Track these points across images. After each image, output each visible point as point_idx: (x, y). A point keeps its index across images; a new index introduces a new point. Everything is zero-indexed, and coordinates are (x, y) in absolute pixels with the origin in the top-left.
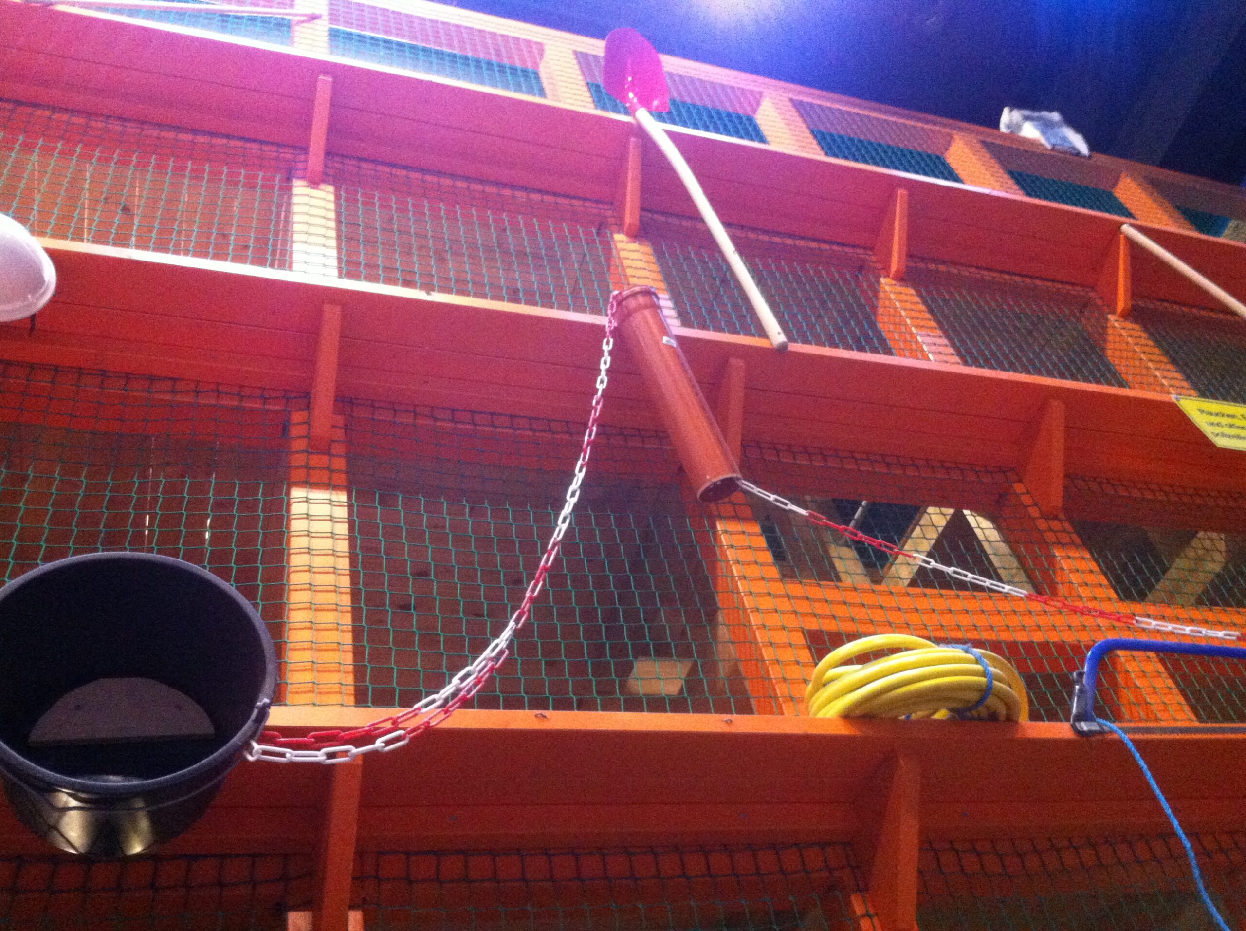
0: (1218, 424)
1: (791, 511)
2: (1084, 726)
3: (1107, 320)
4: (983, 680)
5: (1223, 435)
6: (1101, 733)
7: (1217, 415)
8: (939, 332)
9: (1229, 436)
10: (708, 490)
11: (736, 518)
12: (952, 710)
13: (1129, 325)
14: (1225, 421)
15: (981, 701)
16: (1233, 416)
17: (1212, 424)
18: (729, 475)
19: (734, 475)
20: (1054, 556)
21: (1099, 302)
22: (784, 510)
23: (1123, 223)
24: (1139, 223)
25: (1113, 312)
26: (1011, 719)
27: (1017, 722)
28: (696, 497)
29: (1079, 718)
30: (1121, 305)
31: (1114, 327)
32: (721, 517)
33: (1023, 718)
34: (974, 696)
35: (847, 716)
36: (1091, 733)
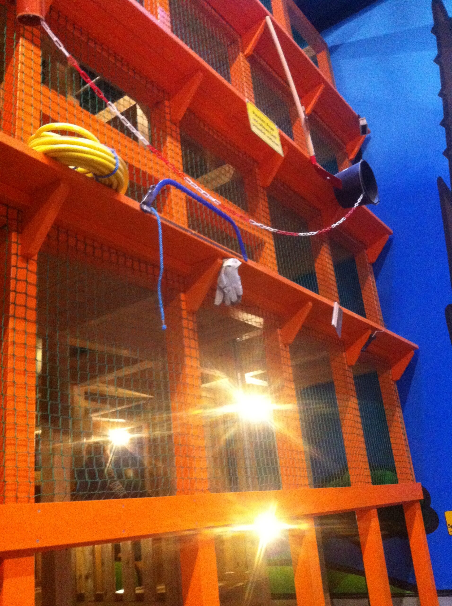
0: (257, 121)
1: (61, 51)
2: (145, 207)
3: (239, 54)
4: (114, 167)
5: (256, 127)
6: (151, 213)
7: (259, 117)
8: (168, 13)
9: (258, 129)
10: (23, 17)
11: (31, 41)
12: (94, 174)
13: (246, 61)
14: (260, 122)
15: (108, 175)
16: (264, 122)
17: (255, 120)
18: (38, 15)
19: (41, 17)
20: (166, 140)
21: (240, 44)
22: (58, 48)
23: (267, 15)
24: (273, 18)
25: (243, 52)
26: (117, 191)
27: (119, 192)
28: (15, 18)
29: (144, 203)
30: (247, 52)
31: (240, 59)
32: (24, 37)
33: (123, 192)
34: (107, 172)
35: (46, 154)
36: (146, 211)
